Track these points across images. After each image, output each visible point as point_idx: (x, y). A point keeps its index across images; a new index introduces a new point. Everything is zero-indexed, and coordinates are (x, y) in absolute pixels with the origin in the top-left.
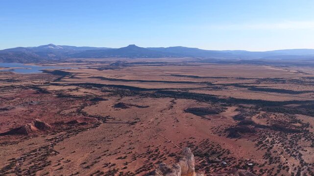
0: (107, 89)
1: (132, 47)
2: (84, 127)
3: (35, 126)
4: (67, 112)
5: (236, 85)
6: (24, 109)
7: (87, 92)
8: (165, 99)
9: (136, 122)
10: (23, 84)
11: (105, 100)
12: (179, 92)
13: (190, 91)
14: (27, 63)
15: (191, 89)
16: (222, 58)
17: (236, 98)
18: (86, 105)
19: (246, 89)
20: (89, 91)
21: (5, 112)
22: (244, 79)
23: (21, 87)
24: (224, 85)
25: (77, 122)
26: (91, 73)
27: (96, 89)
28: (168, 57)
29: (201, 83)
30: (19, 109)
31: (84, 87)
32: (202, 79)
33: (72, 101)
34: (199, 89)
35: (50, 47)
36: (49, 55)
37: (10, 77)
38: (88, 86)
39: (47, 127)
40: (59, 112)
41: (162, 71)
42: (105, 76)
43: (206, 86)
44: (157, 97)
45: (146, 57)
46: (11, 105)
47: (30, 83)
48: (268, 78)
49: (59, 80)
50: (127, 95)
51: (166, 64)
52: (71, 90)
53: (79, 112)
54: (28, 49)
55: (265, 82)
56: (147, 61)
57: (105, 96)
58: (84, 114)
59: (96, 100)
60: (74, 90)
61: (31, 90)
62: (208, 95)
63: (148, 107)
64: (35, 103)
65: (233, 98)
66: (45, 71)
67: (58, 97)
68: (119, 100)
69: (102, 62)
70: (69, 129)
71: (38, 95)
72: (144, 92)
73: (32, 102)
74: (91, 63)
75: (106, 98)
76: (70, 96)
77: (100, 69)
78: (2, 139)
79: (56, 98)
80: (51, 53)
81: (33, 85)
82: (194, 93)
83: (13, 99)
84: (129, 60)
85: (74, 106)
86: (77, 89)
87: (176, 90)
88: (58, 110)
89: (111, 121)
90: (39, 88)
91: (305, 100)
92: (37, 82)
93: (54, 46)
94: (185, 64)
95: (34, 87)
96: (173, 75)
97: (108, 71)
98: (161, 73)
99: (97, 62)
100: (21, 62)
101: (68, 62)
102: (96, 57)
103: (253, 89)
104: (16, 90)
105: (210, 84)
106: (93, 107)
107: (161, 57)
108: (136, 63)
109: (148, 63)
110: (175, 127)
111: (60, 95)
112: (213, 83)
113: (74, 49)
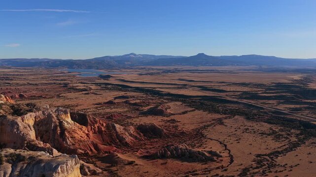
1: (201, 55)
28: (232, 65)
35: (131, 56)
42: (129, 79)
45: (211, 66)
66: (100, 76)
80: (129, 61)
93: (135, 55)
96: (179, 80)
100: (98, 69)
113: (153, 58)
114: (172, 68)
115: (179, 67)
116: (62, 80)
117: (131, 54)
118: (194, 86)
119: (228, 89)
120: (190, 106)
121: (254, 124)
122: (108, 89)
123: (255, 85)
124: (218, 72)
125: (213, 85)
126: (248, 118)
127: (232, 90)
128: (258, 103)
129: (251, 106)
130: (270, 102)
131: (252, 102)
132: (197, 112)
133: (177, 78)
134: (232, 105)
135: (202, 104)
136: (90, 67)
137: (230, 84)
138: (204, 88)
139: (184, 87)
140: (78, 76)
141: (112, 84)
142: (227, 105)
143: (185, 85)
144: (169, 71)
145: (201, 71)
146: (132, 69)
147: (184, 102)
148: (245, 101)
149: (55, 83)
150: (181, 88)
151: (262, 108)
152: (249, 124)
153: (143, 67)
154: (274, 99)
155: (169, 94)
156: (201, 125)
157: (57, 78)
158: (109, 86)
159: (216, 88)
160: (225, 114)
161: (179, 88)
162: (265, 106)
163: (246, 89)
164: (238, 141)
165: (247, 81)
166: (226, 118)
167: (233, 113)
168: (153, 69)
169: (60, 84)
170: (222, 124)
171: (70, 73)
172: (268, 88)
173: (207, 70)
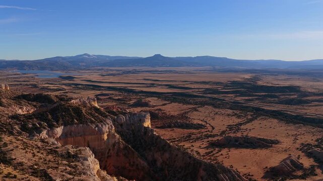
1: (158, 57)
35: (84, 56)
36: (80, 64)
45: (167, 67)
80: (83, 62)
90: (36, 85)
93: (89, 55)
96: (145, 79)
113: (107, 59)
114: (131, 69)
115: (138, 68)
116: (24, 81)
117: (85, 54)
118: (161, 85)
119: (192, 86)
120: (165, 100)
121: (221, 110)
122: (80, 88)
123: (214, 83)
124: (176, 72)
125: (177, 83)
126: (215, 107)
127: (196, 87)
128: (221, 96)
129: (215, 99)
130: (229, 95)
131: (215, 96)
132: (173, 104)
133: (142, 78)
134: (200, 99)
135: (175, 98)
136: (43, 69)
137: (192, 83)
138: (171, 87)
139: (152, 85)
140: (36, 77)
141: (82, 85)
142: (196, 99)
143: (153, 84)
144: (129, 72)
145: (161, 71)
146: (89, 70)
147: (159, 98)
148: (209, 95)
149: (21, 84)
150: (150, 87)
151: (224, 100)
152: (217, 110)
153: (100, 68)
154: (231, 93)
155: (142, 92)
156: (182, 112)
157: (18, 80)
158: (80, 86)
159: (182, 86)
160: (196, 105)
161: (148, 87)
162: (227, 99)
163: (207, 86)
164: (213, 119)
165: (207, 80)
166: (199, 107)
167: (203, 104)
168: (111, 70)
169: (27, 85)
170: (197, 111)
171: (25, 74)
172: (226, 86)
173: (166, 71)
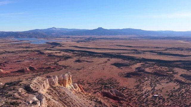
0: (77, 52)
1: (100, 29)
2: (53, 70)
3: (29, 69)
4: (49, 63)
5: (151, 51)
6: (28, 61)
7: (64, 54)
8: (106, 58)
9: (81, 69)
10: (33, 49)
11: (72, 58)
12: (115, 55)
13: (122, 54)
14: (39, 38)
15: (123, 53)
16: (156, 36)
17: (146, 58)
18: (60, 60)
19: (156, 53)
20: (66, 53)
21: (19, 62)
22: (158, 48)
23: (32, 51)
24: (144, 51)
25: (51, 68)
26: (72, 44)
27: (70, 53)
28: (121, 35)
29: (131, 50)
30: (26, 61)
31: (64, 51)
32: (133, 48)
33: (55, 58)
34: (128, 53)
35: (53, 29)
36: (52, 34)
37: (27, 46)
38: (67, 51)
39: (35, 70)
40: (44, 64)
41: (113, 43)
42: (79, 46)
43: (133, 51)
44: (101, 57)
45: (108, 35)
46: (23, 60)
47: (37, 49)
48: (173, 48)
49: (53, 47)
50: (85, 56)
51: (118, 39)
52: (56, 53)
53: (55, 63)
54: (41, 30)
55: (171, 50)
56: (107, 37)
57: (73, 56)
58: (57, 64)
59: (67, 58)
60: (58, 53)
61: (36, 52)
62: (131, 56)
63: (93, 62)
64: (35, 59)
65: (144, 58)
66: (47, 43)
67: (48, 56)
68: (80, 58)
69: (80, 38)
70: (46, 71)
71: (39, 55)
72: (95, 55)
73: (34, 58)
74: (74, 38)
75: (73, 57)
76: (54, 56)
77: (78, 42)
78: (13, 74)
79: (47, 56)
80: (53, 32)
81: (38, 50)
82: (124, 56)
83: (25, 56)
84: (97, 37)
85: (54, 61)
86: (60, 53)
87: (114, 54)
88: (45, 62)
89: (68, 68)
90: (40, 52)
91: (187, 60)
92: (40, 49)
93: (55, 28)
94: (130, 39)
95: (38, 51)
96: (117, 45)
97: (83, 43)
98: (111, 44)
99: (78, 38)
100: (36, 38)
101: (62, 38)
102: (78, 35)
103: (160, 54)
104: (28, 52)
105: (136, 50)
106: (64, 61)
107: (117, 35)
108: (101, 38)
109: (107, 38)
110: (100, 72)
111: (50, 55)
112: (138, 50)
